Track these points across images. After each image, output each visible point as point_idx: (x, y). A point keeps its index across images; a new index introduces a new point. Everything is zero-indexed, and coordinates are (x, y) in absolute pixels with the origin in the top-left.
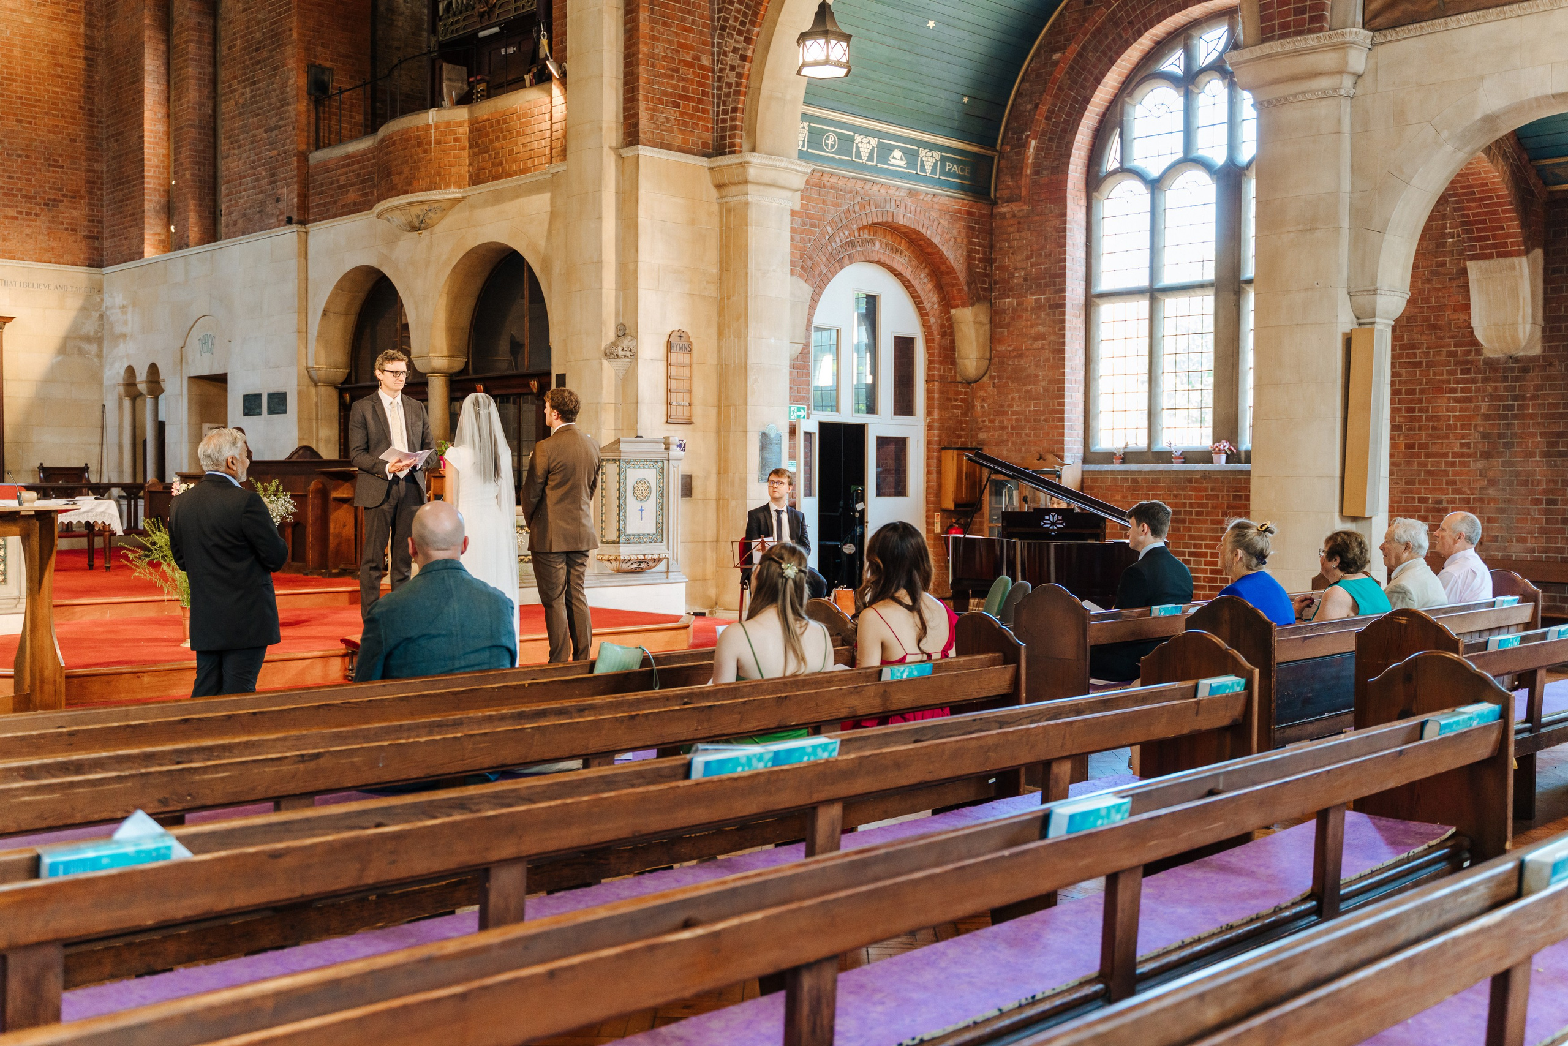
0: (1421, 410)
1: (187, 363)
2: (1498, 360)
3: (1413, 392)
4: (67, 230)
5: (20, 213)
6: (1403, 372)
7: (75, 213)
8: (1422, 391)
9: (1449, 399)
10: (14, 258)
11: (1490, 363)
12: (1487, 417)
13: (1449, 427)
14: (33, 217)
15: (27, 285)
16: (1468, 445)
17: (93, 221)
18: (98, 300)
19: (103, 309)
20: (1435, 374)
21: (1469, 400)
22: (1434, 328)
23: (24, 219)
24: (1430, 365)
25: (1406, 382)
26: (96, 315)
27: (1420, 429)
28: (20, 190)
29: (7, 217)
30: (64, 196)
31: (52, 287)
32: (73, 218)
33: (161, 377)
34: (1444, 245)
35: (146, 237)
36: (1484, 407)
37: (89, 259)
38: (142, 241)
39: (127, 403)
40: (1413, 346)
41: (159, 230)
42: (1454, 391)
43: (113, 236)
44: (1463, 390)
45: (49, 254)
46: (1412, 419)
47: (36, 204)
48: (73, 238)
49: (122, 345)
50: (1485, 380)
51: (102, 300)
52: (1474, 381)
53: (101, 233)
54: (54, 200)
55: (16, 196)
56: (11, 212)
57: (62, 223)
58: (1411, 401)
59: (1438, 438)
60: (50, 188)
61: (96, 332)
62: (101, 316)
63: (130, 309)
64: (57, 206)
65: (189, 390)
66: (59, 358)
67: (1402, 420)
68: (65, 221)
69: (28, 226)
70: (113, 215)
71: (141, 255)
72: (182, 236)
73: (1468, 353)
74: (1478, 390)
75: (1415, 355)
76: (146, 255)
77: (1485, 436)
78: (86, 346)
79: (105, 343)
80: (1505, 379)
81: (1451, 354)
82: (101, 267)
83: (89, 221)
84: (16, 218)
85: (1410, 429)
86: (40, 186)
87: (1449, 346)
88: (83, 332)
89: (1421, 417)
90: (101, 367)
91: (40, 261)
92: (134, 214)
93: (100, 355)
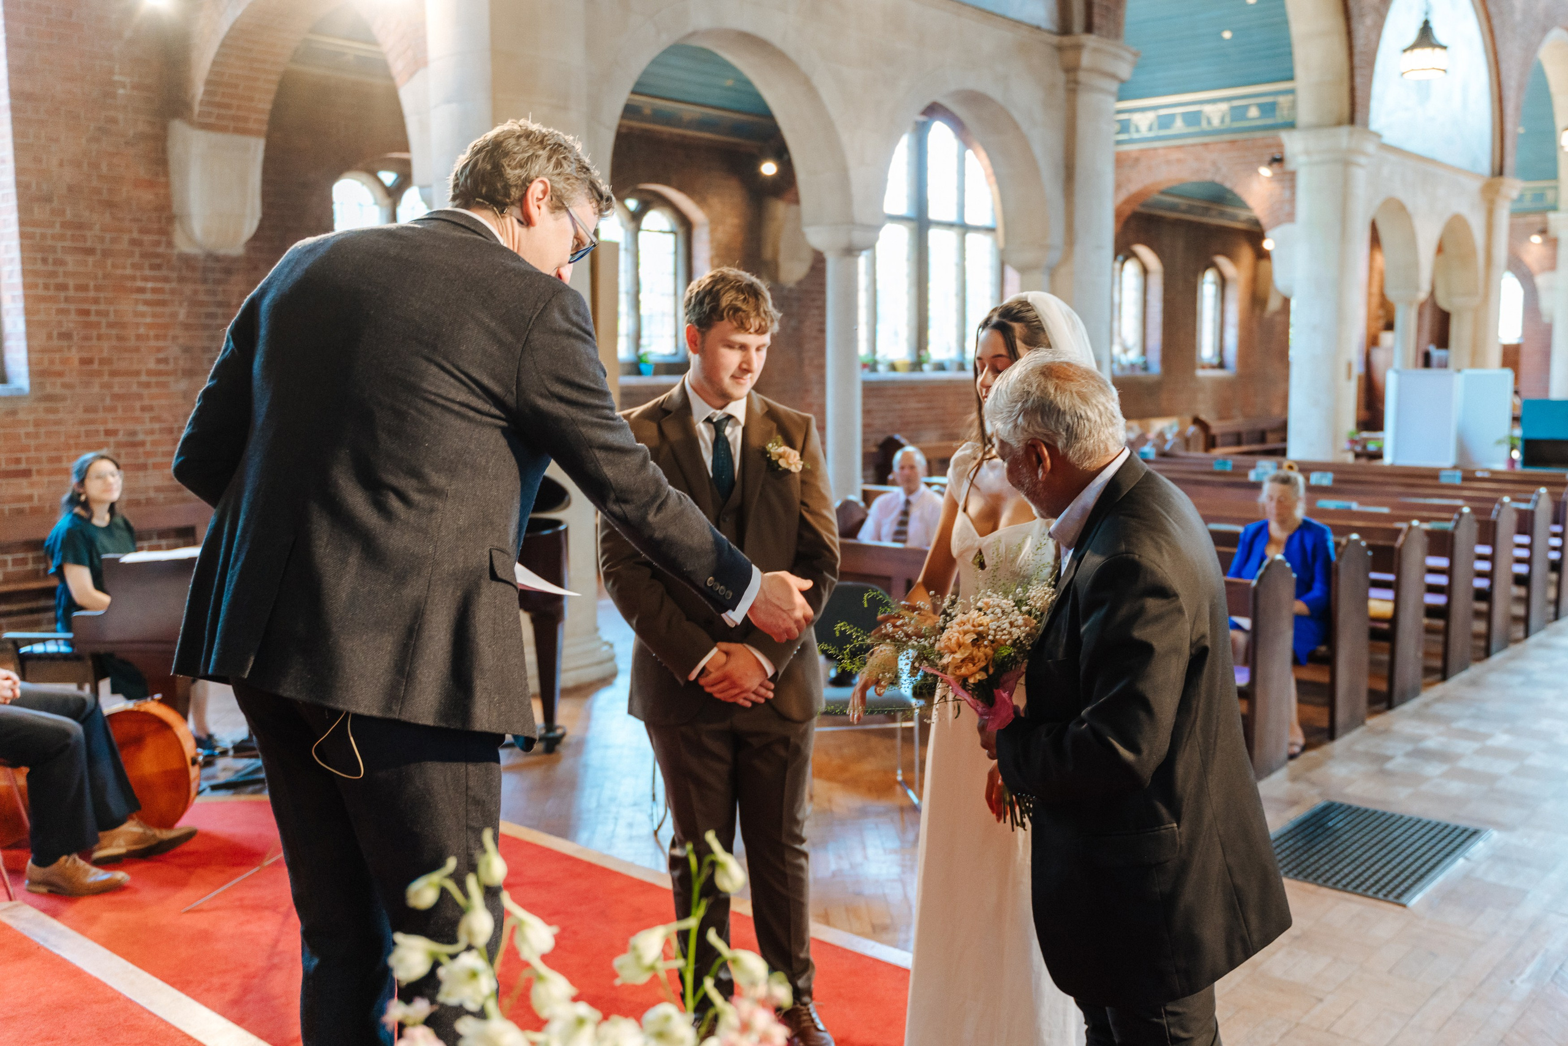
0: (98, 313)
2: (195, 258)
3: (83, 288)
6: (69, 259)
8: (98, 288)
9: (137, 301)
11: (187, 261)
12: (187, 327)
13: (139, 337)
16: (165, 361)
20: (114, 266)
21: (163, 303)
22: (110, 205)
24: (106, 254)
25: (74, 274)
27: (99, 337)
34: (114, 96)
36: (182, 314)
40: (80, 226)
42: (142, 290)
44: (154, 290)
46: (88, 325)
50: (182, 280)
52: (166, 280)
58: (85, 300)
59: (126, 350)
67: (71, 325)
73: (157, 243)
74: (173, 292)
75: (84, 238)
77: (187, 350)
80: (205, 281)
81: (134, 242)
85: (86, 338)
87: (131, 231)
89: (99, 324)
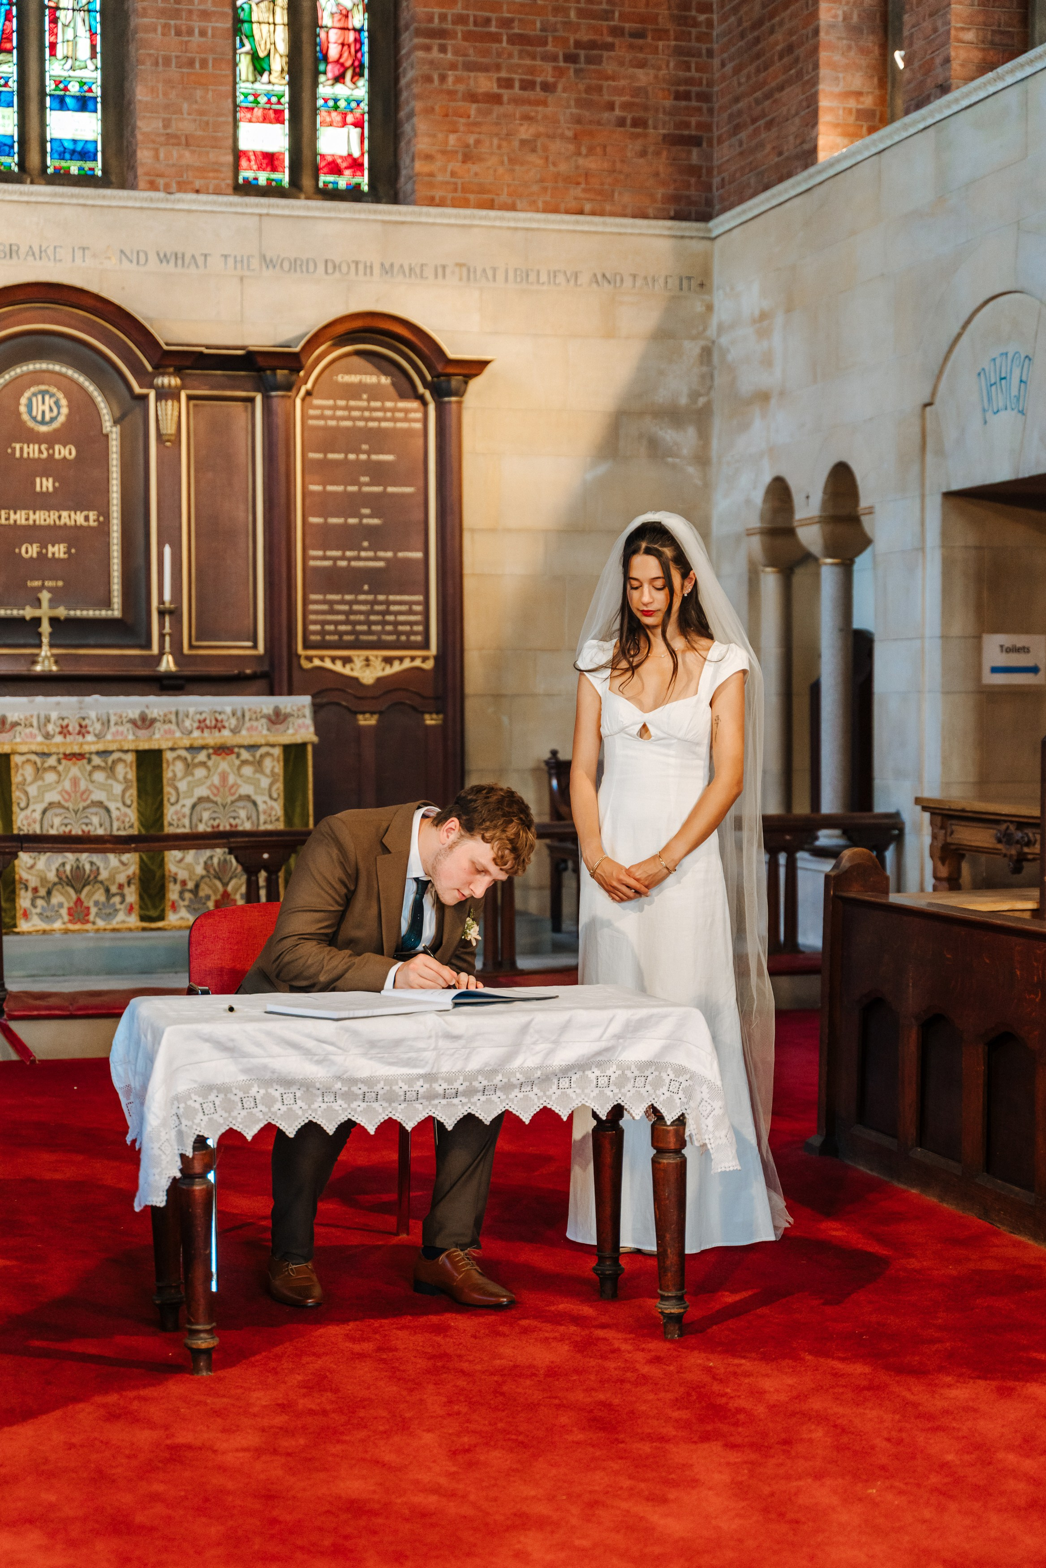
1: (940, 452)
4: (621, 122)
5: (507, 83)
7: (643, 77)
10: (490, 205)
14: (538, 93)
15: (524, 275)
17: (686, 96)
18: (699, 308)
19: (712, 332)
23: (517, 101)
26: (692, 349)
28: (506, 23)
29: (472, 97)
30: (616, 32)
31: (584, 279)
32: (637, 92)
33: (864, 503)
35: (824, 103)
37: (675, 199)
38: (812, 119)
39: (770, 581)
41: (858, 81)
43: (737, 129)
45: (577, 192)
47: (545, 58)
48: (638, 145)
49: (758, 424)
51: (710, 308)
53: (708, 127)
54: (592, 45)
55: (496, 38)
56: (485, 83)
57: (611, 106)
60: (581, 13)
61: (694, 395)
62: (707, 354)
63: (779, 320)
64: (598, 60)
65: (945, 534)
66: (602, 469)
68: (618, 100)
69: (527, 118)
70: (737, 70)
71: (809, 156)
72: (928, 68)
76: (823, 156)
78: (668, 435)
79: (718, 424)
82: (706, 217)
83: (678, 96)
84: (496, 99)
86: (556, 10)
88: (662, 396)
90: (707, 486)
91: (556, 211)
92: (790, 49)
93: (702, 460)
